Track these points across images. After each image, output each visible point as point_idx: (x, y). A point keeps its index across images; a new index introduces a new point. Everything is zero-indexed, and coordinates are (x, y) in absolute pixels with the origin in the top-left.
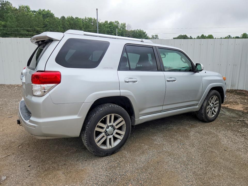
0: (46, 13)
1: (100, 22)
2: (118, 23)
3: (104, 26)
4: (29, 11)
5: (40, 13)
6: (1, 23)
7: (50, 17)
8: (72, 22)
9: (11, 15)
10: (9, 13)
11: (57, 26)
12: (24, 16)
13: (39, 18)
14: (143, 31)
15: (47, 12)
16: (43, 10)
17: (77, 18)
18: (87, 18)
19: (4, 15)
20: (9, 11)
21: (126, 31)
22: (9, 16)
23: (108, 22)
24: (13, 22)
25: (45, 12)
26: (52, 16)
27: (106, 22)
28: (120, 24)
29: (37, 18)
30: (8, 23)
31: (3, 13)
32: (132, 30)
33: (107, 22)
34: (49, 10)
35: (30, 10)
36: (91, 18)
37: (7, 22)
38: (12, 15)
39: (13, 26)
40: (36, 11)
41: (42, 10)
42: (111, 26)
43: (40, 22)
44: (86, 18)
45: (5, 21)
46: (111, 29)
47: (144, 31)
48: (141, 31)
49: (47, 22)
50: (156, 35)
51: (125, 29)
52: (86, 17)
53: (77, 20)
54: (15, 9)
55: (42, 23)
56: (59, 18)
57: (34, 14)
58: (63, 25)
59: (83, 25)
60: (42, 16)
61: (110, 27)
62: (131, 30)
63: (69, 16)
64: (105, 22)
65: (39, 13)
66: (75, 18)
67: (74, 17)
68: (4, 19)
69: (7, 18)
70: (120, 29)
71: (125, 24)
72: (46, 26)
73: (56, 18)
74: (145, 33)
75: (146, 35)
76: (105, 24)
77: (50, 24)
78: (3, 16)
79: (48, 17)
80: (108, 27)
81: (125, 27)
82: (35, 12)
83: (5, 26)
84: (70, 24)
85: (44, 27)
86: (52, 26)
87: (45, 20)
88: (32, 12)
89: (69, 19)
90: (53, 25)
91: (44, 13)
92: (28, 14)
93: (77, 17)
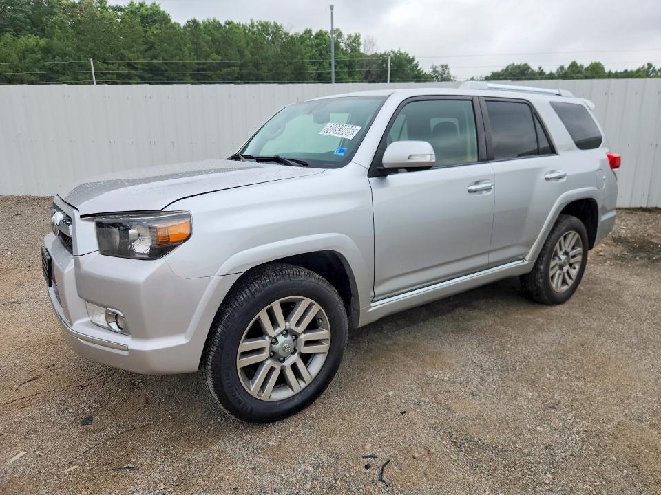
0: (150, 12)
1: (291, 33)
2: (340, 35)
3: (301, 44)
4: (104, 7)
5: (133, 11)
6: (38, 42)
7: (161, 23)
8: (217, 35)
9: (61, 21)
10: (55, 14)
11: (181, 46)
12: (93, 21)
13: (132, 27)
14: (407, 55)
15: (151, 9)
16: (140, 4)
17: (229, 23)
18: (256, 24)
19: (44, 19)
20: (55, 10)
21: (361, 55)
22: (55, 23)
23: (314, 33)
24: (68, 37)
25: (146, 10)
26: (165, 19)
27: (308, 32)
28: (346, 37)
29: (127, 25)
30: (55, 40)
31: (40, 15)
32: (376, 54)
33: (310, 31)
34: (157, 4)
35: (107, 6)
36: (267, 23)
37: (51, 38)
38: (64, 21)
39: (67, 49)
40: (123, 7)
41: (138, 4)
42: (320, 44)
43: (137, 36)
44: (252, 24)
45: (47, 37)
46: (320, 51)
47: (411, 56)
48: (401, 54)
49: (154, 35)
50: (442, 66)
51: (359, 51)
52: (252, 20)
53: (231, 29)
54: (70, 5)
55: (140, 41)
56: (182, 25)
57: (118, 17)
58: (193, 43)
59: (248, 43)
60: (138, 19)
61: (318, 45)
62: (373, 53)
63: (208, 19)
64: (306, 32)
65: (131, 12)
66: (226, 23)
67: (223, 23)
68: (43, 30)
69: (52, 27)
70: (346, 50)
71: (359, 36)
72: (150, 48)
73: (175, 23)
74: (413, 60)
75: (416, 66)
76: (306, 36)
77: (162, 41)
78: (42, 22)
79: (155, 22)
80: (312, 46)
81: (359, 44)
82: (118, 9)
83: (46, 50)
84: (212, 41)
85: (146, 50)
86: (168, 47)
87: (147, 31)
88: (113, 9)
89: (210, 28)
90: (168, 44)
91: (145, 13)
92: (103, 17)
93: (230, 20)
